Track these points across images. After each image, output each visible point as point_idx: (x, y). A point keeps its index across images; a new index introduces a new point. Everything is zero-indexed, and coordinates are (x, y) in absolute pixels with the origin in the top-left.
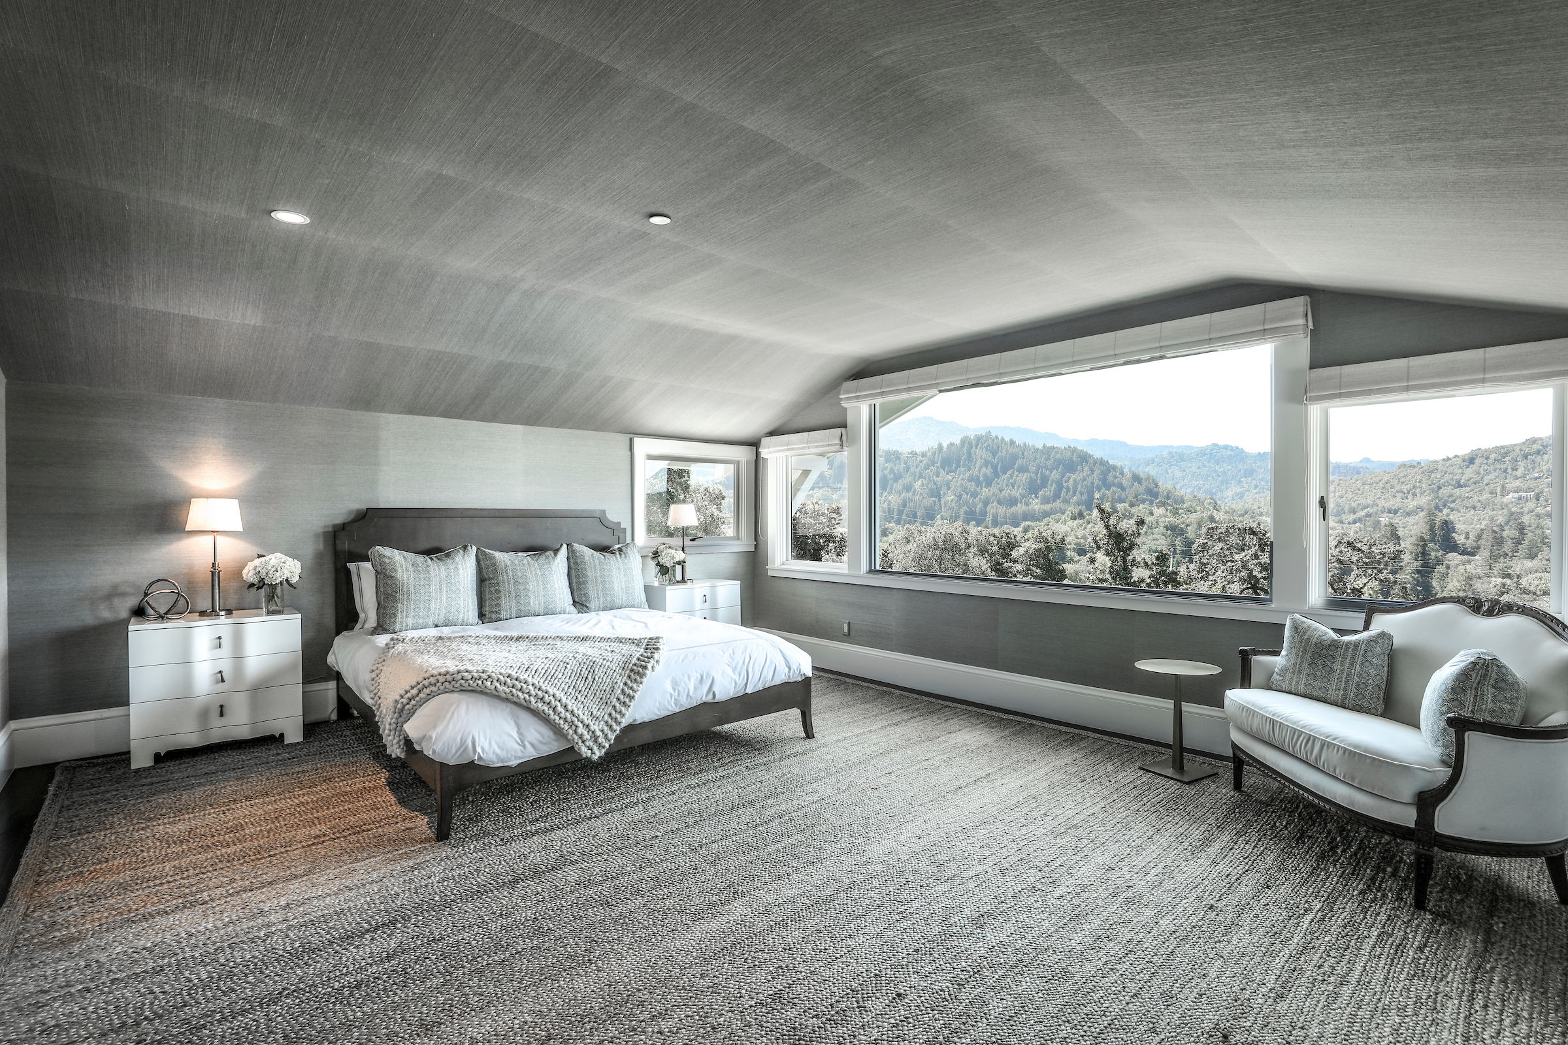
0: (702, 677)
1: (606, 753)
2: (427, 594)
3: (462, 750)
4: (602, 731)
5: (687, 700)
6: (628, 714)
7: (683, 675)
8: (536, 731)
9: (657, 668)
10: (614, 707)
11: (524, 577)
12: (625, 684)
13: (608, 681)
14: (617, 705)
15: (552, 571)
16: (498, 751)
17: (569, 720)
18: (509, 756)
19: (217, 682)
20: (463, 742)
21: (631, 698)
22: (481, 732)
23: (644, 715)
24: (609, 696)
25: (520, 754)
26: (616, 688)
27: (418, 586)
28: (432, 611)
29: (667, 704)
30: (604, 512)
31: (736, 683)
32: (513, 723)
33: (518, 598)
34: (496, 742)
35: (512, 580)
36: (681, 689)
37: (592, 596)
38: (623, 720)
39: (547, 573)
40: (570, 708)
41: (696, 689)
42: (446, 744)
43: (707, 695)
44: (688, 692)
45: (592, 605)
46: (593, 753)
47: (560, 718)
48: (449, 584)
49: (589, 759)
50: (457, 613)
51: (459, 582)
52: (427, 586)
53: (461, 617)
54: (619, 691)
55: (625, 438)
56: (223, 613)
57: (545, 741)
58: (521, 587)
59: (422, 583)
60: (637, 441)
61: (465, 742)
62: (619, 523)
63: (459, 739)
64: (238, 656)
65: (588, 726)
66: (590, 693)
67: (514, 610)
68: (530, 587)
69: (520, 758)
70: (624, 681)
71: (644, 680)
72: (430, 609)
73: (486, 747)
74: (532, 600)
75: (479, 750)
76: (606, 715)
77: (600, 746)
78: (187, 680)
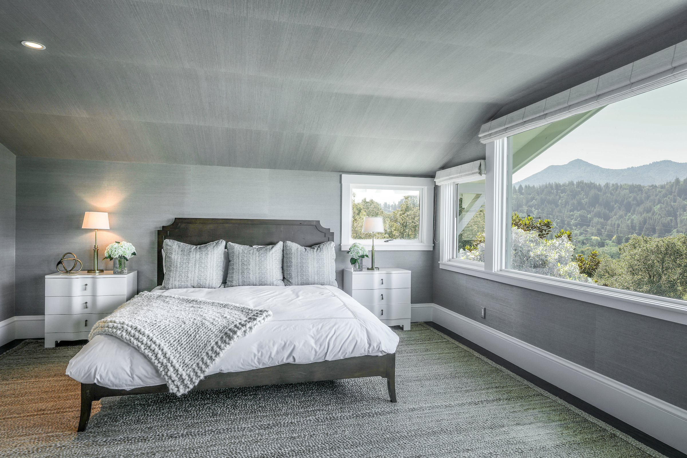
0: (285, 344)
1: (189, 392)
2: (187, 268)
3: (87, 375)
4: (189, 376)
5: (269, 360)
6: (212, 366)
7: (269, 341)
8: (144, 368)
9: (248, 334)
10: (203, 359)
11: (248, 261)
12: (217, 343)
13: (205, 339)
14: (205, 358)
15: (266, 258)
16: (112, 378)
17: (164, 364)
18: (121, 383)
19: (85, 308)
20: (89, 370)
21: (217, 354)
22: (103, 365)
23: (230, 367)
24: (201, 350)
25: (130, 383)
26: (208, 345)
27: (182, 263)
28: (189, 278)
29: (250, 362)
30: (318, 222)
31: (316, 352)
32: (128, 361)
33: (243, 273)
34: (112, 373)
35: (241, 263)
36: (264, 352)
37: (293, 275)
38: (207, 370)
39: (263, 259)
40: (167, 356)
41: (277, 353)
42: (79, 370)
43: (287, 358)
44: (271, 354)
45: (293, 281)
46: (178, 390)
47: (159, 362)
48: (200, 263)
49: (174, 395)
50: (205, 280)
51: (207, 262)
52: (187, 264)
53: (207, 283)
54: (210, 348)
55: (336, 175)
56: (98, 271)
57: (149, 376)
58: (245, 267)
59: (185, 261)
60: (344, 176)
61: (90, 370)
62: (329, 229)
63: (87, 368)
64: (94, 296)
65: (177, 371)
66: (189, 346)
67: (241, 280)
68: (251, 267)
69: (130, 385)
70: (216, 340)
71: (232, 342)
72: (188, 277)
73: (104, 375)
74: (251, 276)
75: (98, 377)
76: (195, 364)
77: (186, 386)
78: (69, 306)
